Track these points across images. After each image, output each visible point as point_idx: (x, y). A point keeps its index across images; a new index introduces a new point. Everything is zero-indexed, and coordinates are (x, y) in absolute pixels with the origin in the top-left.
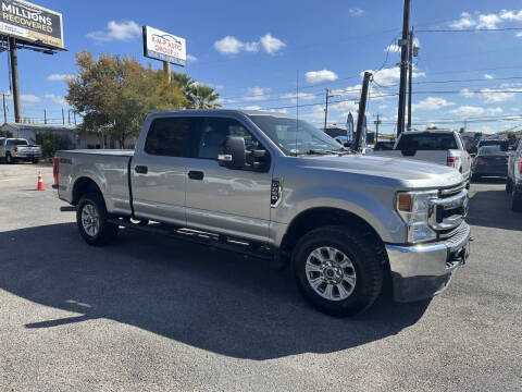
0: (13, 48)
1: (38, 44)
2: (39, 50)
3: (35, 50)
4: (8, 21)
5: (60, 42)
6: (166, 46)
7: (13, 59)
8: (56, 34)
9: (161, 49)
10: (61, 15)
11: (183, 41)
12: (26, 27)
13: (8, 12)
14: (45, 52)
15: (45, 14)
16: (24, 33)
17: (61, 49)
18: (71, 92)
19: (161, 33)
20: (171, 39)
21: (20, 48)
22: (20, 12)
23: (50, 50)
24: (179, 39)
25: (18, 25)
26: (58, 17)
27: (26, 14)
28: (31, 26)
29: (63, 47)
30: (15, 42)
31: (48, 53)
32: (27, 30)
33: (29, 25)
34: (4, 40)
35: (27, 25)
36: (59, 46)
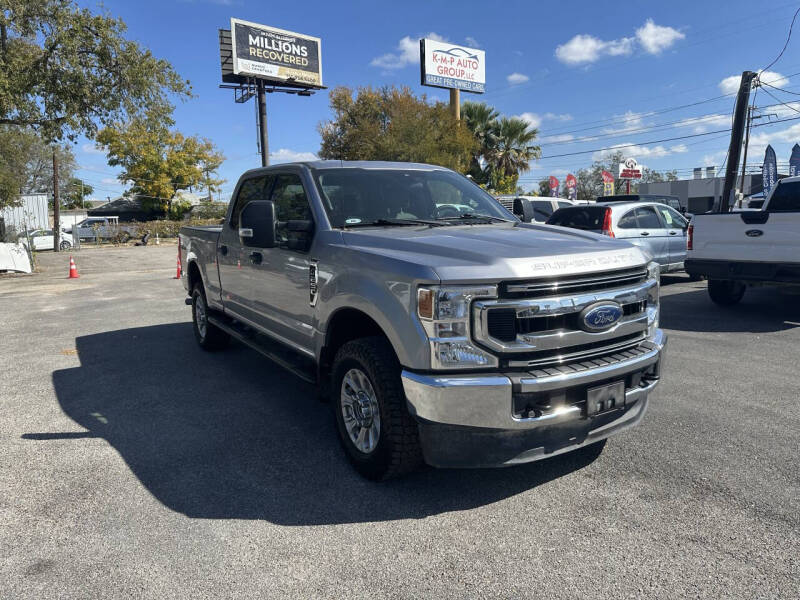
0: (261, 92)
1: (291, 84)
2: (293, 92)
3: (289, 92)
4: (256, 58)
5: (317, 78)
6: (454, 65)
7: (262, 106)
8: (313, 68)
9: (446, 70)
10: (318, 40)
11: (481, 55)
12: (276, 62)
13: (255, 46)
14: (301, 94)
15: (299, 42)
16: (273, 71)
17: (319, 87)
18: (326, 146)
19: (447, 47)
20: (462, 53)
21: (270, 91)
22: (270, 44)
23: (305, 89)
24: (474, 52)
25: (267, 61)
26: (315, 44)
27: (277, 45)
28: (283, 61)
29: (321, 84)
30: (263, 84)
31: (304, 95)
32: (278, 67)
33: (280, 59)
34: (250, 83)
35: (277, 60)
36: (316, 83)
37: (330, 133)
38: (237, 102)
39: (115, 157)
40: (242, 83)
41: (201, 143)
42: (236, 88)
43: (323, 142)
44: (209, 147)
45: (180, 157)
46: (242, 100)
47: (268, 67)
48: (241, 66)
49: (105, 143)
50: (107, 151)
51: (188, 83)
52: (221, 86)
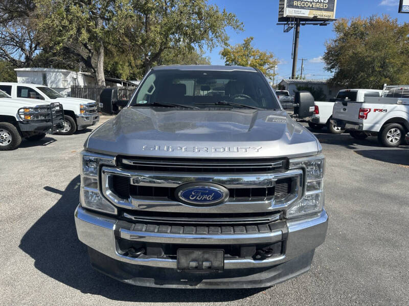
0: (298, 25)
1: (315, 19)
2: (317, 24)
3: (314, 24)
4: (297, 7)
5: (332, 15)
7: (297, 33)
8: (330, 9)
14: (321, 25)
16: (306, 13)
17: (333, 20)
18: (327, 54)
21: (303, 24)
23: (324, 22)
25: (303, 8)
28: (312, 7)
29: (334, 18)
30: (299, 21)
31: (323, 25)
32: (309, 10)
33: (311, 6)
34: (292, 21)
35: (309, 7)
36: (331, 18)
37: (332, 46)
38: (284, 32)
39: (228, 63)
40: (288, 22)
41: (268, 54)
42: (285, 24)
43: (326, 51)
44: (271, 57)
45: (256, 62)
46: (287, 31)
47: (303, 11)
48: (289, 12)
49: (225, 56)
50: (225, 60)
51: (242, 24)
52: (278, 24)
